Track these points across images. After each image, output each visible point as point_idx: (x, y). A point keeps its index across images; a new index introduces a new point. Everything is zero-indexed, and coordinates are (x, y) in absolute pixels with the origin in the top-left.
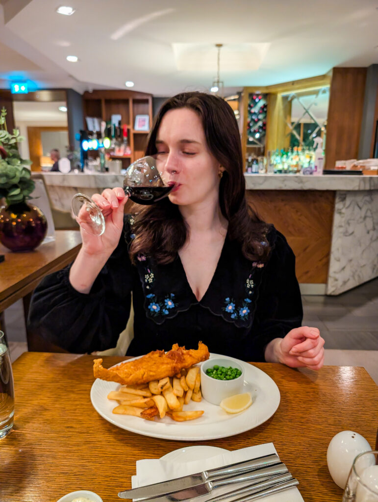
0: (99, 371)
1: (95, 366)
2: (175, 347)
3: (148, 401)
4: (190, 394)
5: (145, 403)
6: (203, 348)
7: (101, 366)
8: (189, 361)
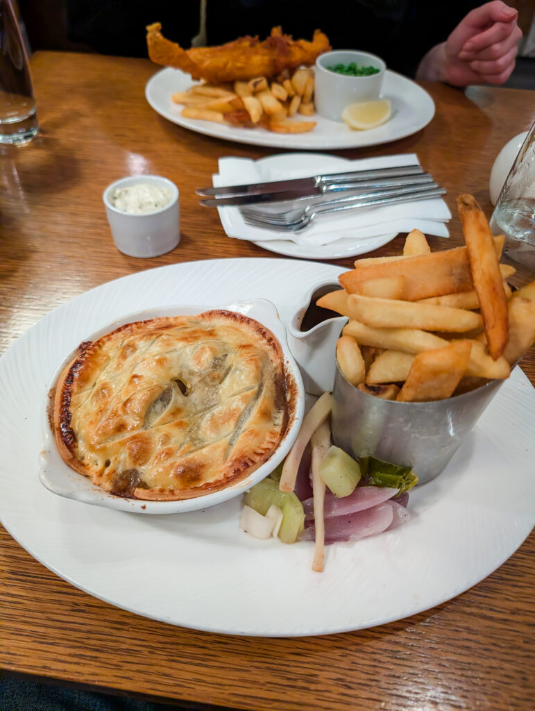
0: (156, 43)
1: (149, 36)
2: (276, 32)
3: (234, 100)
4: (296, 102)
5: (230, 103)
6: (320, 39)
7: (159, 35)
8: (297, 55)
